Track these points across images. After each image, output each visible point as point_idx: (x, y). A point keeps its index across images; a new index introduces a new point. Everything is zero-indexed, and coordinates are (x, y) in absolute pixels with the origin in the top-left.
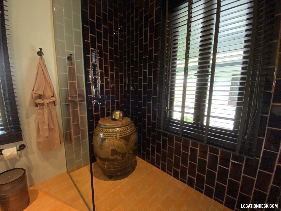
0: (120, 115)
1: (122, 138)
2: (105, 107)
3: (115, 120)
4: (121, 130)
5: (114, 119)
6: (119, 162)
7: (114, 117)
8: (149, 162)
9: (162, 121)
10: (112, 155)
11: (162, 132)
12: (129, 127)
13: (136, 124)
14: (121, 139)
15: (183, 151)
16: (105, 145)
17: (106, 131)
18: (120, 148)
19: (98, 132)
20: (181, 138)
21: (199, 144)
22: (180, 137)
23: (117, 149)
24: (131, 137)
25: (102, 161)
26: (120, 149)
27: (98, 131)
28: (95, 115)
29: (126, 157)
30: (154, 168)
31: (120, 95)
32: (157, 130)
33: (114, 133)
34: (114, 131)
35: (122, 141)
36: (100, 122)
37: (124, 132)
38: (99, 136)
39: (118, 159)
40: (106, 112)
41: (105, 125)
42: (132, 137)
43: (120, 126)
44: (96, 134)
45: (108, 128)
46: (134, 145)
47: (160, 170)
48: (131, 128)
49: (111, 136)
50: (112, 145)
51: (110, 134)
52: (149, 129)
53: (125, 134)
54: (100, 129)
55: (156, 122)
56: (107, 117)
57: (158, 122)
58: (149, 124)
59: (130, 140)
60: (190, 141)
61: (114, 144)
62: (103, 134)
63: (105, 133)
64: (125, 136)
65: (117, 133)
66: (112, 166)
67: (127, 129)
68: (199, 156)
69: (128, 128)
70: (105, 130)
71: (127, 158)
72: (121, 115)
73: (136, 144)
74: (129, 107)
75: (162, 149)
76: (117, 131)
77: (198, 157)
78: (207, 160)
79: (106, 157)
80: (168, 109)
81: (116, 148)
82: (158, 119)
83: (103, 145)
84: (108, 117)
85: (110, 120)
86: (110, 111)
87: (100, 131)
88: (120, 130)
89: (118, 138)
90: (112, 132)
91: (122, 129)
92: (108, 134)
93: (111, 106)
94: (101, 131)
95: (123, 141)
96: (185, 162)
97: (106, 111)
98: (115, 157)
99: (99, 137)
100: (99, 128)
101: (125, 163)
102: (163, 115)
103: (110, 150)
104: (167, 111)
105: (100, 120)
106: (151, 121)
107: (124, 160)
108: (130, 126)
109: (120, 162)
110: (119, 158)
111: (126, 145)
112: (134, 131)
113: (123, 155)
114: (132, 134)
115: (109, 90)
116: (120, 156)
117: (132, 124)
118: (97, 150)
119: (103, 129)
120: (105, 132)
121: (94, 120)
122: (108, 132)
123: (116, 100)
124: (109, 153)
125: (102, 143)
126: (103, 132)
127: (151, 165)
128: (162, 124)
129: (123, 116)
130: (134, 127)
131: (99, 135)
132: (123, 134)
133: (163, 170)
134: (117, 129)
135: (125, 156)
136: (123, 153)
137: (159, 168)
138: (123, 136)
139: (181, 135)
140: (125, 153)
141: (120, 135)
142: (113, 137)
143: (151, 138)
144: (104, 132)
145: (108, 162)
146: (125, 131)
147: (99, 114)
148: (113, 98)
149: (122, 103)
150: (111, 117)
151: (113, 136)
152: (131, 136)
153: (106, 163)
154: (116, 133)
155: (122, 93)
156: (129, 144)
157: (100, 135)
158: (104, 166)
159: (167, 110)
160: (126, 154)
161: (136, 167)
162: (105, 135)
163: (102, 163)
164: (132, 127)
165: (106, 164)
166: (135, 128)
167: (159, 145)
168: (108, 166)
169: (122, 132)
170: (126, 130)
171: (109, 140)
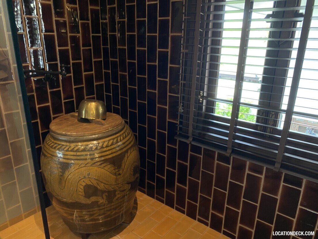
0: (97, 109)
1: (105, 161)
2: (60, 90)
3: (86, 121)
4: (103, 144)
5: (84, 119)
6: (102, 209)
7: (85, 116)
8: (162, 201)
9: (191, 122)
10: (88, 195)
11: (190, 145)
12: (120, 136)
13: (133, 127)
14: (104, 163)
15: (231, 181)
16: (69, 177)
17: (70, 147)
18: (102, 182)
19: (53, 150)
20: (230, 156)
21: (265, 168)
22: (228, 155)
23: (96, 185)
24: (126, 158)
25: (66, 209)
26: (103, 185)
27: (52, 147)
28: (39, 108)
29: (117, 197)
30: (173, 213)
31: (93, 60)
32: (178, 139)
33: (89, 151)
34: (88, 148)
35: (106, 168)
36: (53, 127)
37: (109, 148)
38: (54, 158)
39: (99, 203)
40: (63, 101)
41: (65, 135)
42: (128, 158)
43: (100, 135)
44: (46, 154)
45: (73, 142)
46: (132, 173)
47: (184, 216)
48: (123, 139)
49: (82, 157)
50: (85, 177)
51: (78, 154)
52: (161, 136)
53: (112, 153)
54: (56, 143)
55: (178, 122)
56: (67, 113)
57: (181, 123)
58: (162, 126)
59: (123, 165)
60: (248, 163)
61: (89, 174)
62: (64, 155)
63: (67, 153)
64: (113, 157)
65: (94, 152)
66: (89, 217)
67: (115, 141)
68: (264, 190)
69: (117, 140)
70: (67, 146)
71: (117, 199)
72: (101, 110)
73: (135, 171)
74: (116, 88)
75: (189, 176)
76: (94, 148)
77: (261, 192)
78: (279, 197)
79: (74, 201)
80: (205, 95)
81: (95, 183)
82: (181, 117)
83: (65, 178)
84: (69, 114)
85: (77, 120)
86: (73, 98)
87: (55, 148)
88: (100, 145)
89: (97, 162)
90: (84, 150)
91: (104, 142)
92: (75, 153)
93: (74, 87)
94: (59, 146)
95: (109, 167)
96: (234, 201)
97: (64, 99)
98: (93, 199)
99: (55, 161)
100: (53, 140)
101: (115, 209)
102: (193, 109)
103: (82, 187)
104: (201, 100)
105: (53, 121)
106: (168, 120)
107: (112, 204)
108: (123, 134)
109: (104, 208)
110: (101, 201)
111: (115, 174)
112: (132, 143)
113: (110, 195)
114: (127, 151)
115: (68, 50)
116: (105, 197)
117: (127, 129)
118: (53, 186)
119: (63, 143)
120: (67, 151)
121: (39, 120)
122: (75, 149)
123: (85, 71)
124: (80, 193)
125: (63, 173)
126: (63, 150)
127: (168, 207)
128: (191, 129)
129: (104, 113)
130: (130, 135)
131: (54, 156)
132: (108, 153)
133: (191, 214)
134: (93, 142)
135: (115, 196)
136: (109, 192)
137: (183, 212)
138: (107, 157)
139: (229, 151)
140: (115, 191)
141: (101, 155)
142: (86, 159)
143: (166, 156)
144: (65, 149)
145: (78, 210)
146: (112, 147)
147: (48, 106)
148: (77, 67)
149: (99, 79)
150: (77, 114)
151: (85, 157)
152: (126, 155)
153: (75, 211)
154: (92, 150)
155: (97, 55)
156: (121, 172)
157: (57, 156)
158: (70, 217)
159: (203, 97)
160: (117, 193)
161: (136, 213)
162: (69, 157)
163: (65, 213)
164: (126, 137)
165: (76, 213)
166: (132, 138)
167: (183, 169)
168: (80, 217)
169: (105, 149)
170: (115, 144)
171: (77, 167)
